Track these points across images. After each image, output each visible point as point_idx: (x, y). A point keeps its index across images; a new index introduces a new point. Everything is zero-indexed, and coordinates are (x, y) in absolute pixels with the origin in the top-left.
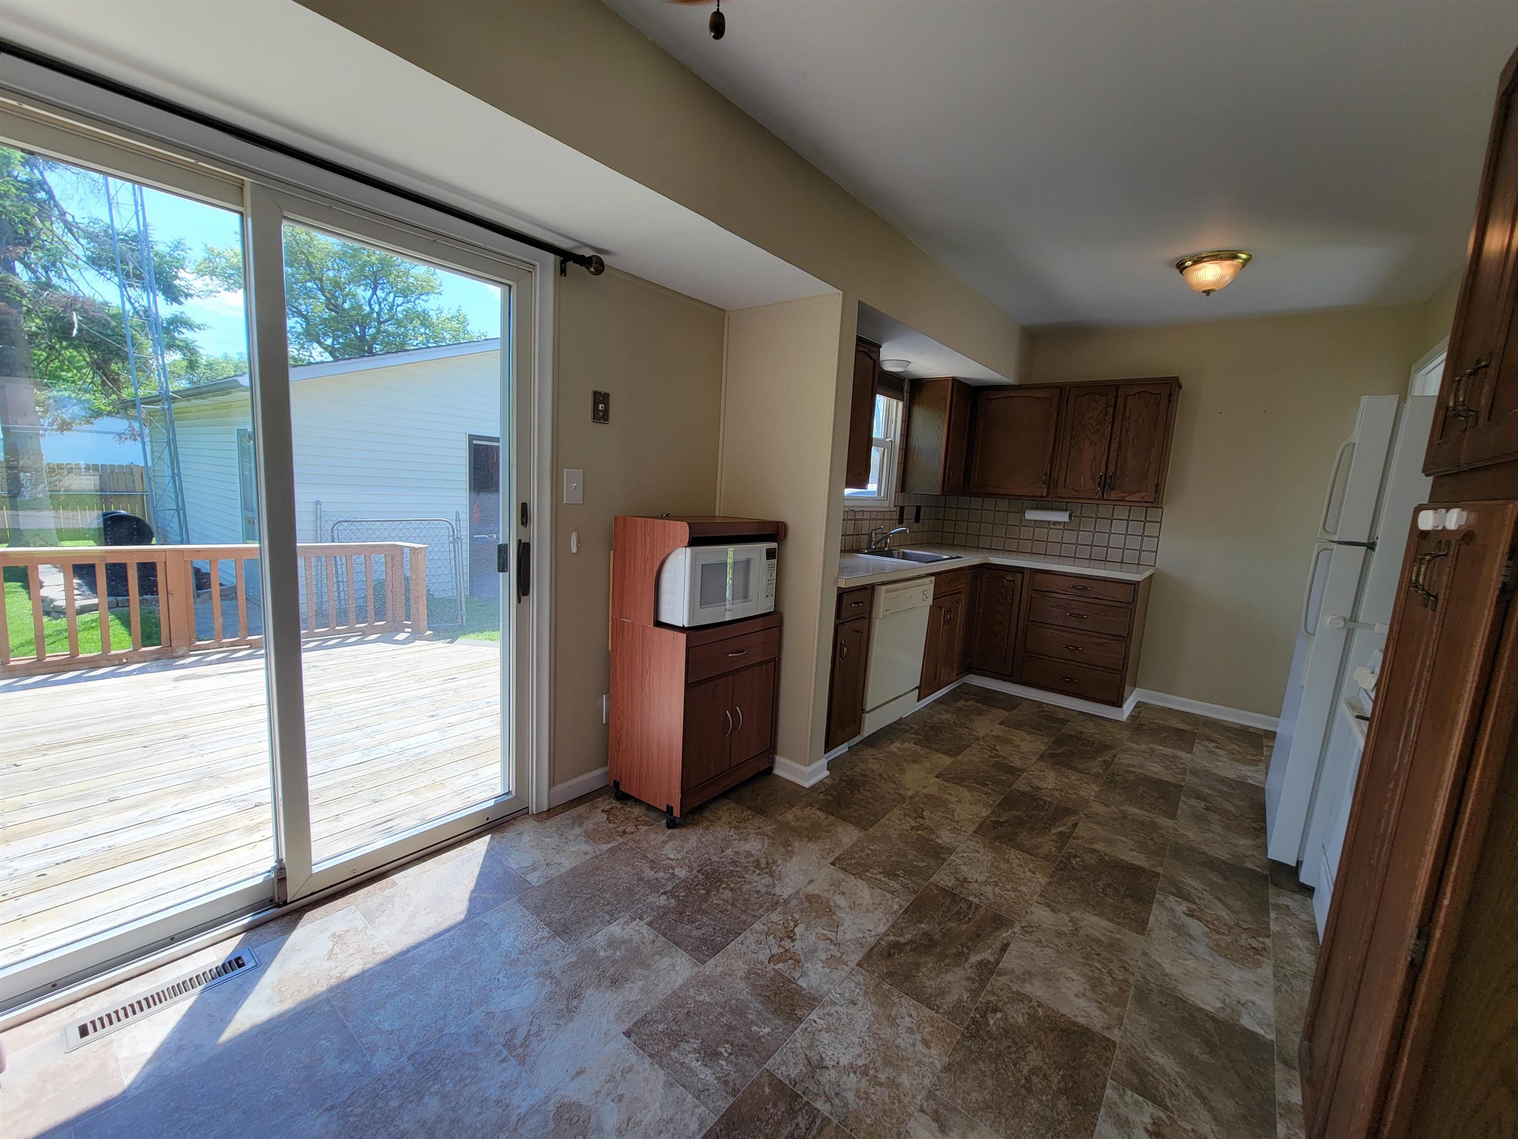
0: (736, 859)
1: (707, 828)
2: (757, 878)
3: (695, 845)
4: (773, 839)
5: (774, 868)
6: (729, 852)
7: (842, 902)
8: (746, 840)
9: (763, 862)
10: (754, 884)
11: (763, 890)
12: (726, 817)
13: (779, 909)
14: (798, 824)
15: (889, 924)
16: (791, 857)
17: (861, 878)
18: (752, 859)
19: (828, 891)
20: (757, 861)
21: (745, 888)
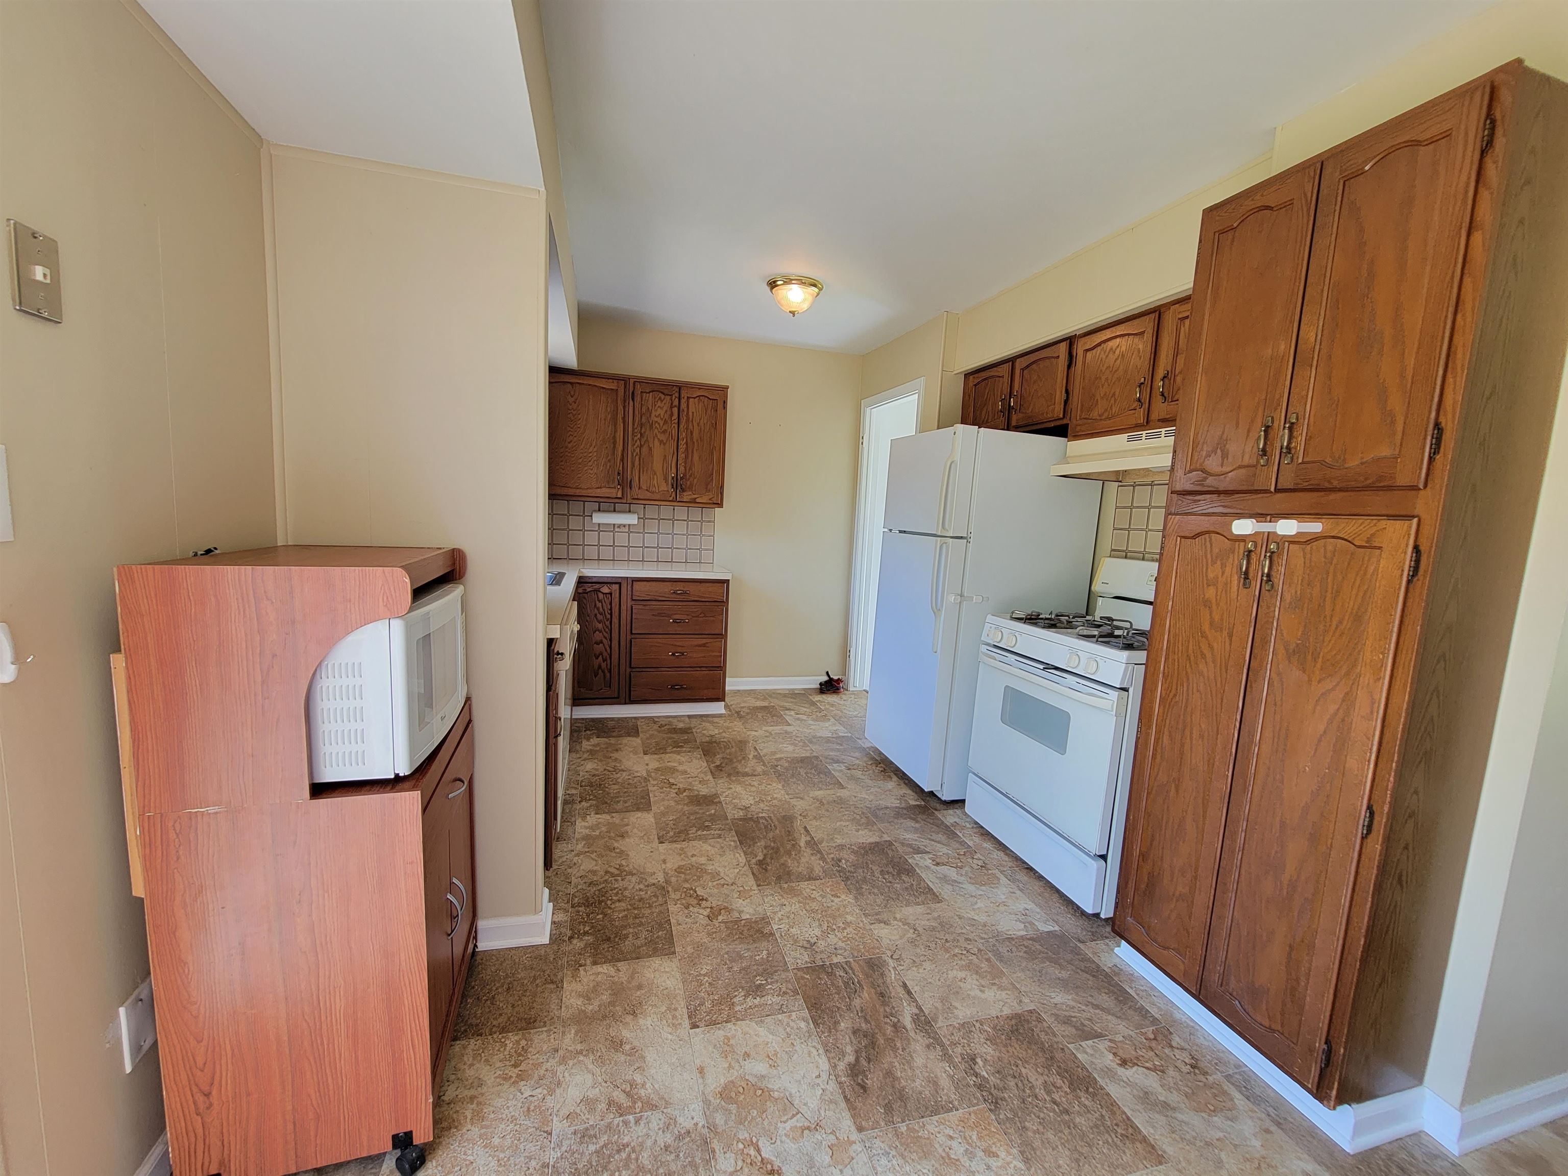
0: (582, 1127)
1: (479, 1116)
2: (641, 1130)
3: (494, 1163)
4: (591, 1050)
5: (642, 1092)
6: (558, 1126)
7: (761, 1068)
8: (559, 1084)
9: (619, 1097)
10: (649, 1143)
11: (669, 1138)
12: (488, 1074)
13: (716, 1145)
14: (596, 1003)
15: (821, 1051)
16: (643, 1058)
17: (738, 1020)
18: (602, 1106)
19: (730, 1067)
20: (611, 1103)
21: (645, 1158)
